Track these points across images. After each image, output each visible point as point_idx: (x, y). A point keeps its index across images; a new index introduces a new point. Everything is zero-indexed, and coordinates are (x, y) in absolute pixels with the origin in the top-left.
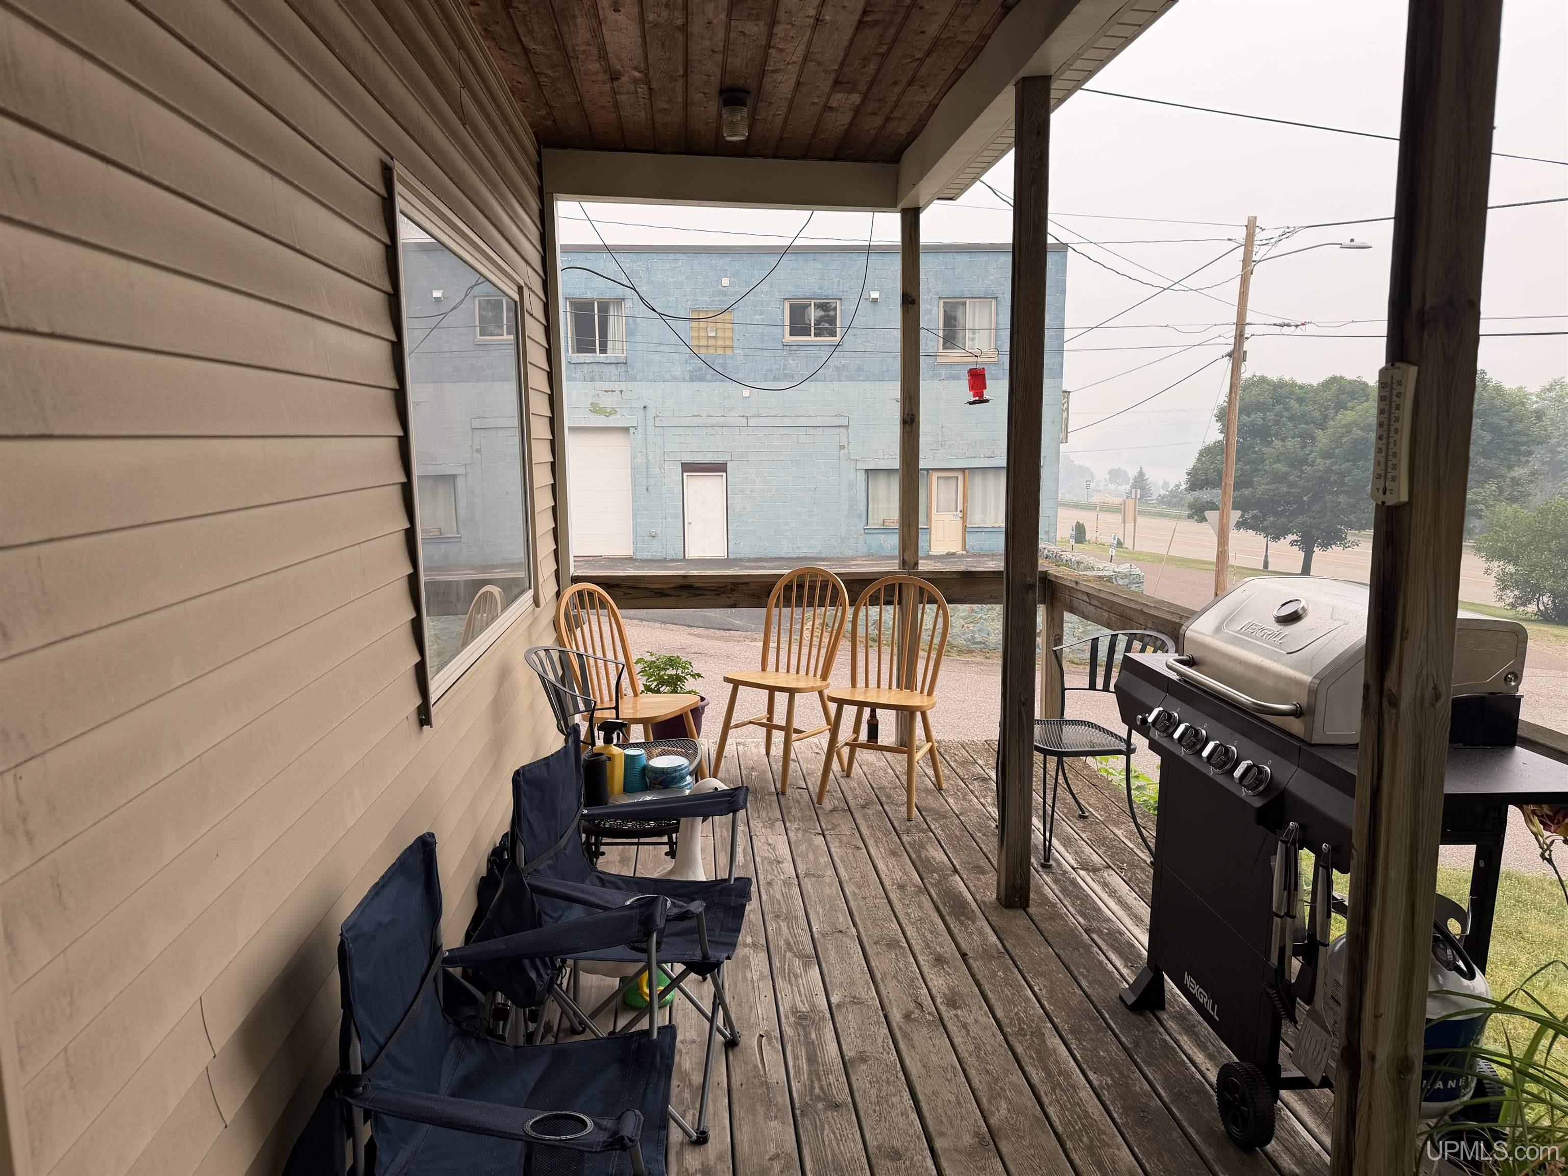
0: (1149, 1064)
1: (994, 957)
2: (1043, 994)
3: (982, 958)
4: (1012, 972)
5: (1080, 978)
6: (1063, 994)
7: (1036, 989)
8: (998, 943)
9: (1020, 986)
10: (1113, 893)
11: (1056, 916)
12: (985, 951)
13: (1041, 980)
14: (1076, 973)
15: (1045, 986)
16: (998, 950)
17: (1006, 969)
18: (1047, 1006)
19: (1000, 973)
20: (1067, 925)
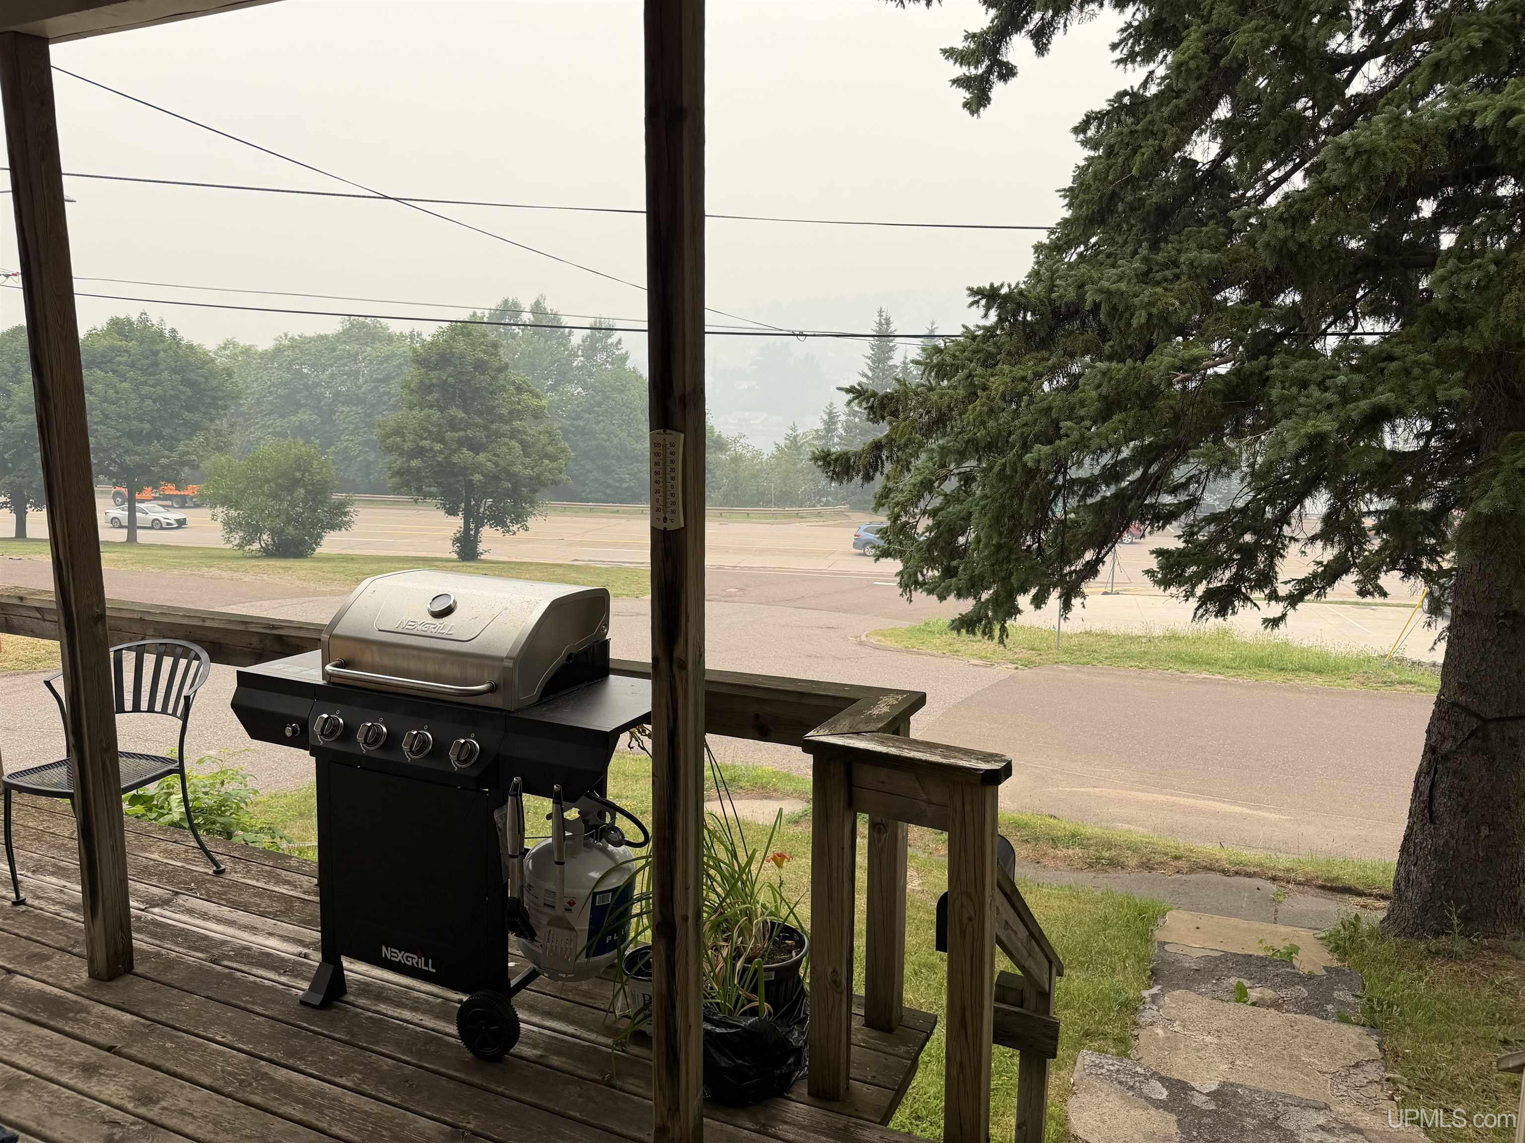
0: (376, 1043)
1: (146, 1034)
2: (229, 1039)
3: (134, 1041)
4: (178, 1037)
5: (249, 1006)
6: (248, 1029)
7: (219, 1038)
8: (136, 1018)
9: (200, 1045)
10: (204, 916)
11: (171, 964)
12: (130, 1033)
13: (215, 1028)
14: (243, 1004)
15: (225, 1032)
16: (144, 1025)
17: (171, 1039)
18: (245, 1047)
19: (168, 1045)
20: (190, 966)
